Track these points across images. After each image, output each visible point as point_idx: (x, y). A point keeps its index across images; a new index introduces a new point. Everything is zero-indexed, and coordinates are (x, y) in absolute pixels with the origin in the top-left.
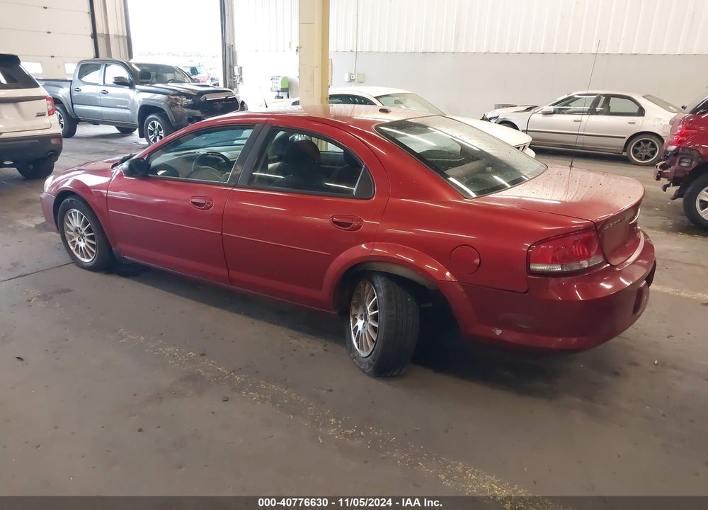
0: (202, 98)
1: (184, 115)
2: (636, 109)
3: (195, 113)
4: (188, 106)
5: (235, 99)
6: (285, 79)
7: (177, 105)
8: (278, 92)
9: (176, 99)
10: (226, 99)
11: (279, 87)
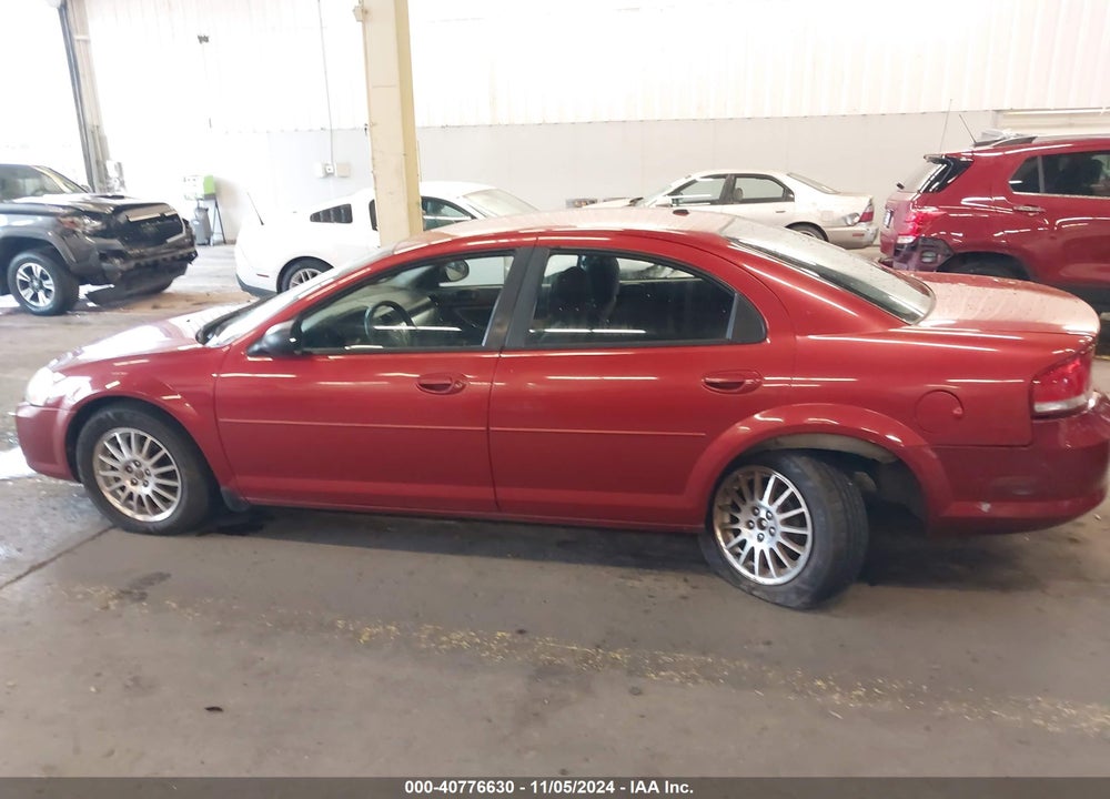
0: (122, 218)
1: (90, 248)
2: (779, 192)
3: (111, 245)
4: (95, 234)
5: (176, 216)
6: (208, 179)
7: (74, 232)
8: (198, 200)
9: (72, 222)
10: (163, 218)
11: (201, 192)
